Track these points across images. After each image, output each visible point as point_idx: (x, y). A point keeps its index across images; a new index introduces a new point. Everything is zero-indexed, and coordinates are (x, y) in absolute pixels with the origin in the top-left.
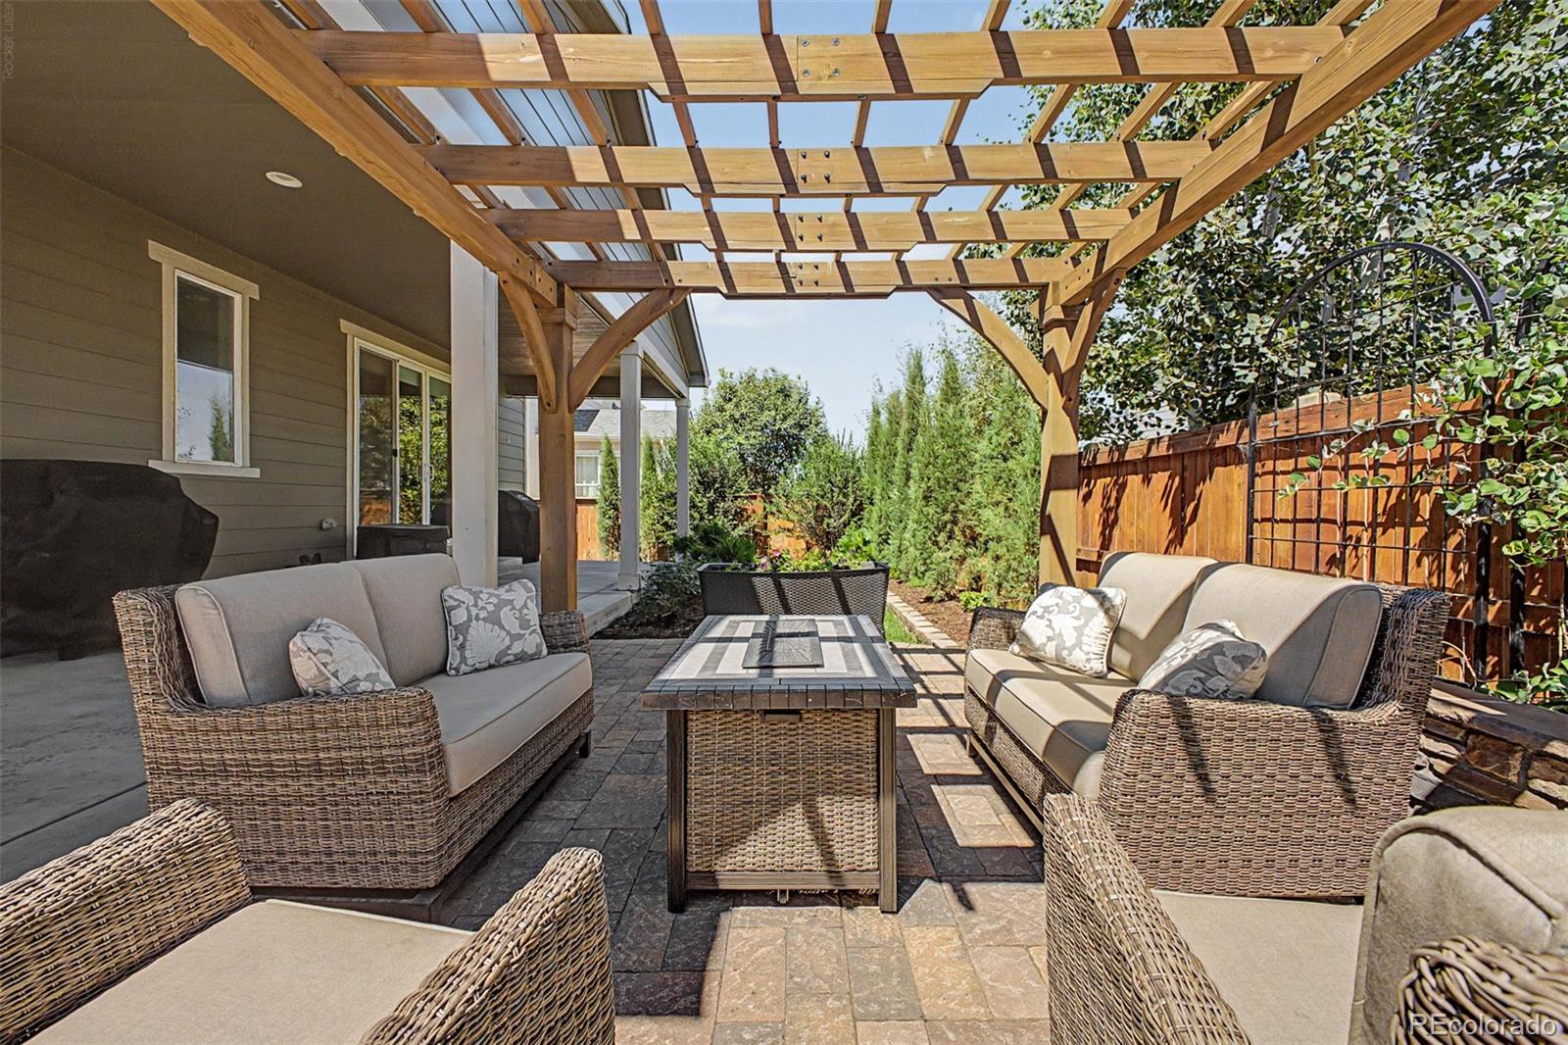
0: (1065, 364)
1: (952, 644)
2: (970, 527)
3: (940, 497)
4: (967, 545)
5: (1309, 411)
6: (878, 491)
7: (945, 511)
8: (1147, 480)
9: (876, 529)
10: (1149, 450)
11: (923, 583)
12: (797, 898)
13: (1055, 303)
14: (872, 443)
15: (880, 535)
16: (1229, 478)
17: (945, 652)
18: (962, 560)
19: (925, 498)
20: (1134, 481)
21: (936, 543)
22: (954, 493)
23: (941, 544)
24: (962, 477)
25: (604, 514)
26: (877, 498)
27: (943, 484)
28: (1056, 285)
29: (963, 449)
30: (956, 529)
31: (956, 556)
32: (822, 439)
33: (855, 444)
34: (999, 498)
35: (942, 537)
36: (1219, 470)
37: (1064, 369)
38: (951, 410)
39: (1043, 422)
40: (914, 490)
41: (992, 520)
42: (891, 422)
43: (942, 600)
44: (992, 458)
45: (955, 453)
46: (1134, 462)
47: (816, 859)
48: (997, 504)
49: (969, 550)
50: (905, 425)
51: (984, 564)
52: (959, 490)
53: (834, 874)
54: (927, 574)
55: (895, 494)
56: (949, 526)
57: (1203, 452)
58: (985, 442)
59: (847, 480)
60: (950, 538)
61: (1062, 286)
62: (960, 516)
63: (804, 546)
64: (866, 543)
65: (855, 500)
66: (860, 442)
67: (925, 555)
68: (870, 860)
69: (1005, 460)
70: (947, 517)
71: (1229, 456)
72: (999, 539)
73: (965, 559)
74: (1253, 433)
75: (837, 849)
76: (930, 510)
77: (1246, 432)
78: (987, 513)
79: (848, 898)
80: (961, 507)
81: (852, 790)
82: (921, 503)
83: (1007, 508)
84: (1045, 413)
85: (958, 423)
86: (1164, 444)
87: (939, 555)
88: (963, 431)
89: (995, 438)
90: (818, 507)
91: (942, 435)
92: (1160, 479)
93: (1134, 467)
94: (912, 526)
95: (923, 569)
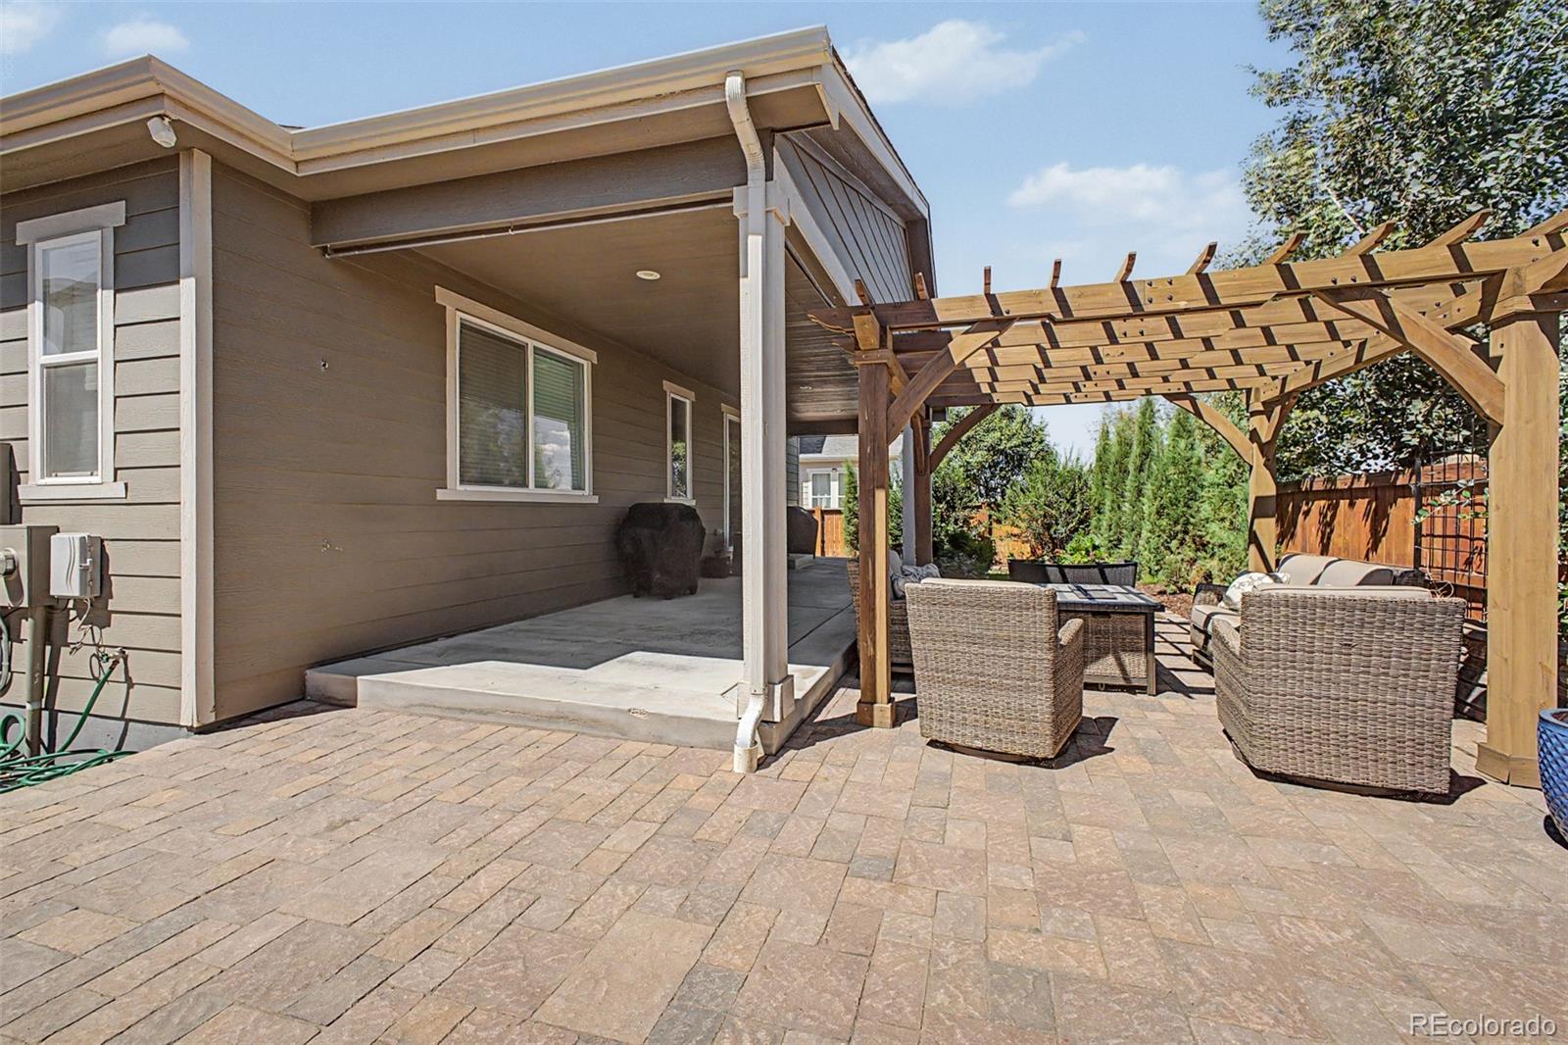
0: (1265, 437)
1: (1183, 620)
2: (1201, 537)
3: (1172, 512)
4: (1198, 550)
5: (1451, 467)
6: (1108, 503)
7: (1176, 523)
8: (1352, 505)
9: (1106, 535)
10: (1352, 483)
11: (1156, 580)
12: (1109, 688)
13: (1257, 400)
14: (1099, 459)
15: (1110, 541)
16: (1406, 506)
17: (1178, 624)
18: (1193, 562)
19: (1158, 513)
20: (1344, 504)
21: (1168, 548)
22: (1185, 509)
23: (1173, 549)
24: (1193, 496)
25: (849, 522)
26: (1107, 508)
27: (1174, 503)
28: (1257, 389)
29: (1192, 474)
30: (1187, 538)
31: (1187, 558)
32: (1046, 455)
33: (1083, 461)
34: (1226, 515)
35: (1174, 544)
36: (1400, 500)
37: (1264, 440)
38: (1182, 443)
39: (1251, 471)
40: (1148, 506)
41: (1217, 532)
42: (1120, 444)
43: (1175, 593)
44: (1219, 485)
45: (1187, 479)
46: (1341, 490)
47: (1118, 672)
48: (1223, 520)
49: (1199, 554)
50: (1136, 450)
51: (1213, 565)
52: (1189, 507)
53: (1126, 679)
54: (1160, 573)
55: (1126, 507)
56: (1180, 536)
57: (1389, 487)
58: (1213, 472)
59: (1074, 493)
60: (1181, 544)
61: (1262, 391)
62: (1190, 527)
63: (1029, 549)
64: (1095, 547)
65: (1083, 510)
66: (1088, 458)
67: (1159, 558)
68: (1143, 675)
69: (1231, 487)
70: (1179, 528)
71: (1404, 491)
72: (1223, 546)
73: (1195, 561)
74: (1418, 479)
75: (1128, 669)
76: (1164, 522)
77: (1414, 477)
78: (1214, 527)
79: (1132, 689)
80: (1192, 520)
81: (1135, 650)
82: (1154, 517)
83: (1232, 523)
84: (1251, 467)
85: (1189, 455)
86: (1363, 479)
87: (1169, 558)
88: (1194, 460)
89: (1221, 471)
90: (1045, 516)
91: (1175, 464)
92: (1362, 504)
93: (1342, 494)
94: (1145, 534)
95: (1157, 568)
